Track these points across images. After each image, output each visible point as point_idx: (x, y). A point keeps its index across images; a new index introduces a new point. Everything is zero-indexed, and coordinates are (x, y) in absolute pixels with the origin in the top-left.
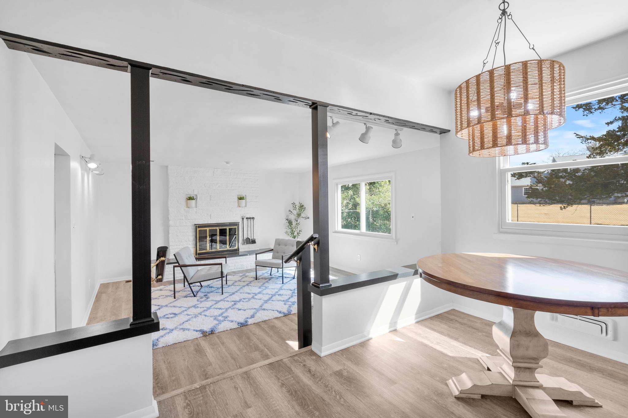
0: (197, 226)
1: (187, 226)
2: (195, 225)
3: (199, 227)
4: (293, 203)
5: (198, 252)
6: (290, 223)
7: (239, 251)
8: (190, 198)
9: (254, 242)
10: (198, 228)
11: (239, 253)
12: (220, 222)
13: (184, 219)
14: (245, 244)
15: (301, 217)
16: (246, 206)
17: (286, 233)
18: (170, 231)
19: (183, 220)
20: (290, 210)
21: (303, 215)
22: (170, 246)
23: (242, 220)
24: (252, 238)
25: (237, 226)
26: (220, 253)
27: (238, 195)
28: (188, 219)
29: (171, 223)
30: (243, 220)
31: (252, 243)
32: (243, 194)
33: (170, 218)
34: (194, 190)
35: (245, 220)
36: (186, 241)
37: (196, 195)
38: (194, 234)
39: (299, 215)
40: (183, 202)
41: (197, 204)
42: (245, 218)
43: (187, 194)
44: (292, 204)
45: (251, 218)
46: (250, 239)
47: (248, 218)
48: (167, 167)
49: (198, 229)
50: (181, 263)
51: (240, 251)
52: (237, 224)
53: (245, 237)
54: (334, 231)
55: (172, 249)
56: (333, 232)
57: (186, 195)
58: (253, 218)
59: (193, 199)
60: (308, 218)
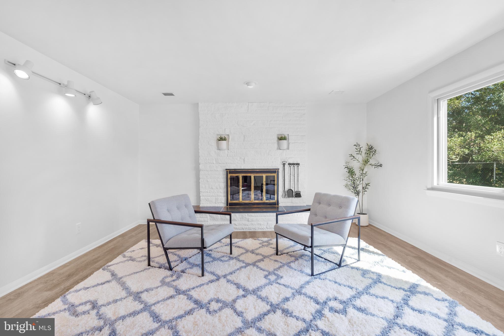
0: (229, 171)
1: (218, 171)
2: (226, 170)
4: (356, 144)
5: (229, 201)
6: (351, 172)
7: (278, 204)
8: (221, 139)
9: (298, 195)
10: (229, 173)
11: (278, 208)
12: (255, 168)
13: (215, 162)
14: (287, 196)
15: (369, 163)
16: (288, 148)
17: (346, 186)
18: (201, 176)
19: (213, 163)
20: (351, 155)
21: (372, 161)
22: (201, 192)
23: (282, 166)
24: (296, 190)
25: (276, 173)
26: (255, 205)
27: (278, 135)
28: (219, 163)
29: (201, 167)
30: (284, 166)
31: (295, 197)
32: (285, 133)
33: (200, 161)
34: (225, 130)
35: (287, 166)
36: (217, 188)
37: (228, 135)
38: (226, 180)
39: (366, 162)
40: (214, 143)
41: (229, 146)
42: (287, 164)
43: (218, 134)
44: (355, 145)
45: (294, 164)
46: (294, 191)
47: (291, 164)
48: (197, 104)
49: (229, 175)
51: (280, 205)
52: (275, 171)
53: (287, 188)
54: (429, 186)
55: (202, 196)
56: (428, 189)
57: (218, 135)
58: (298, 164)
59: (225, 139)
60: (381, 166)
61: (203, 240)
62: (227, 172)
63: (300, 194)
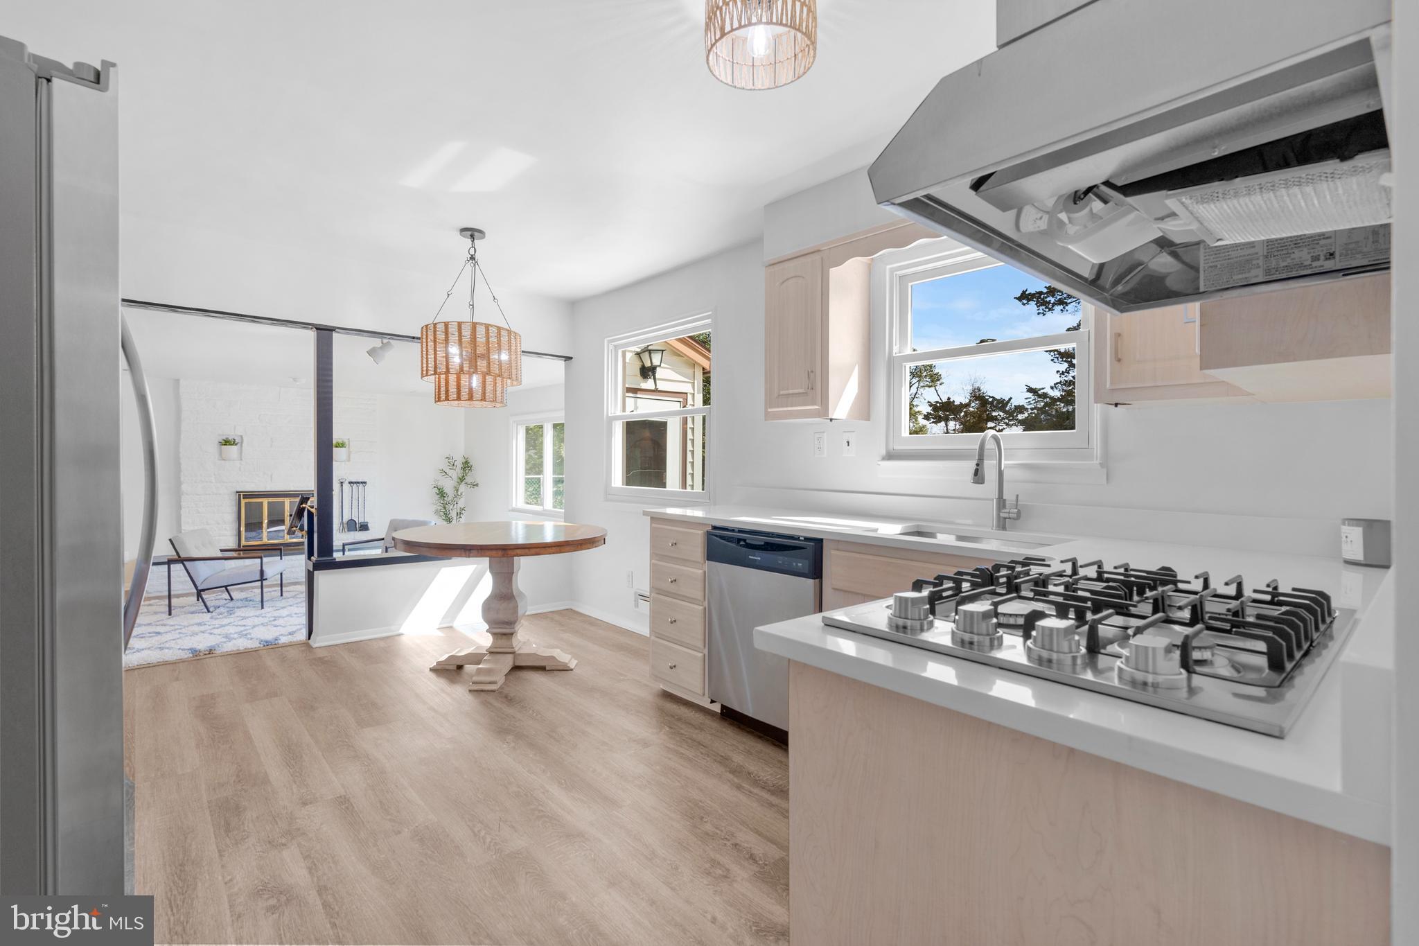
0: (243, 495)
1: (220, 494)
2: (237, 492)
3: (245, 497)
4: (449, 456)
5: (243, 543)
6: (441, 493)
8: (227, 442)
9: (364, 527)
10: (243, 498)
12: (292, 489)
13: (214, 481)
14: (346, 530)
15: (465, 481)
16: (349, 460)
17: (436, 512)
18: (183, 504)
19: (211, 482)
20: (442, 470)
21: (468, 479)
22: (183, 531)
23: (339, 485)
24: (361, 520)
26: (290, 546)
28: (223, 482)
29: (184, 487)
30: (342, 485)
31: (359, 529)
32: (343, 437)
33: (182, 479)
34: (235, 428)
35: (346, 486)
36: (218, 524)
37: (241, 436)
38: (235, 509)
39: (462, 480)
40: (213, 448)
41: (243, 454)
42: (347, 482)
43: (221, 433)
44: (447, 457)
45: (358, 483)
46: (357, 522)
47: (352, 483)
48: (177, 381)
49: (243, 502)
50: (183, 555)
53: (345, 520)
56: (509, 511)
57: (219, 435)
58: (365, 483)
59: (234, 443)
60: (477, 485)
61: (262, 572)
62: (240, 495)
63: (367, 525)
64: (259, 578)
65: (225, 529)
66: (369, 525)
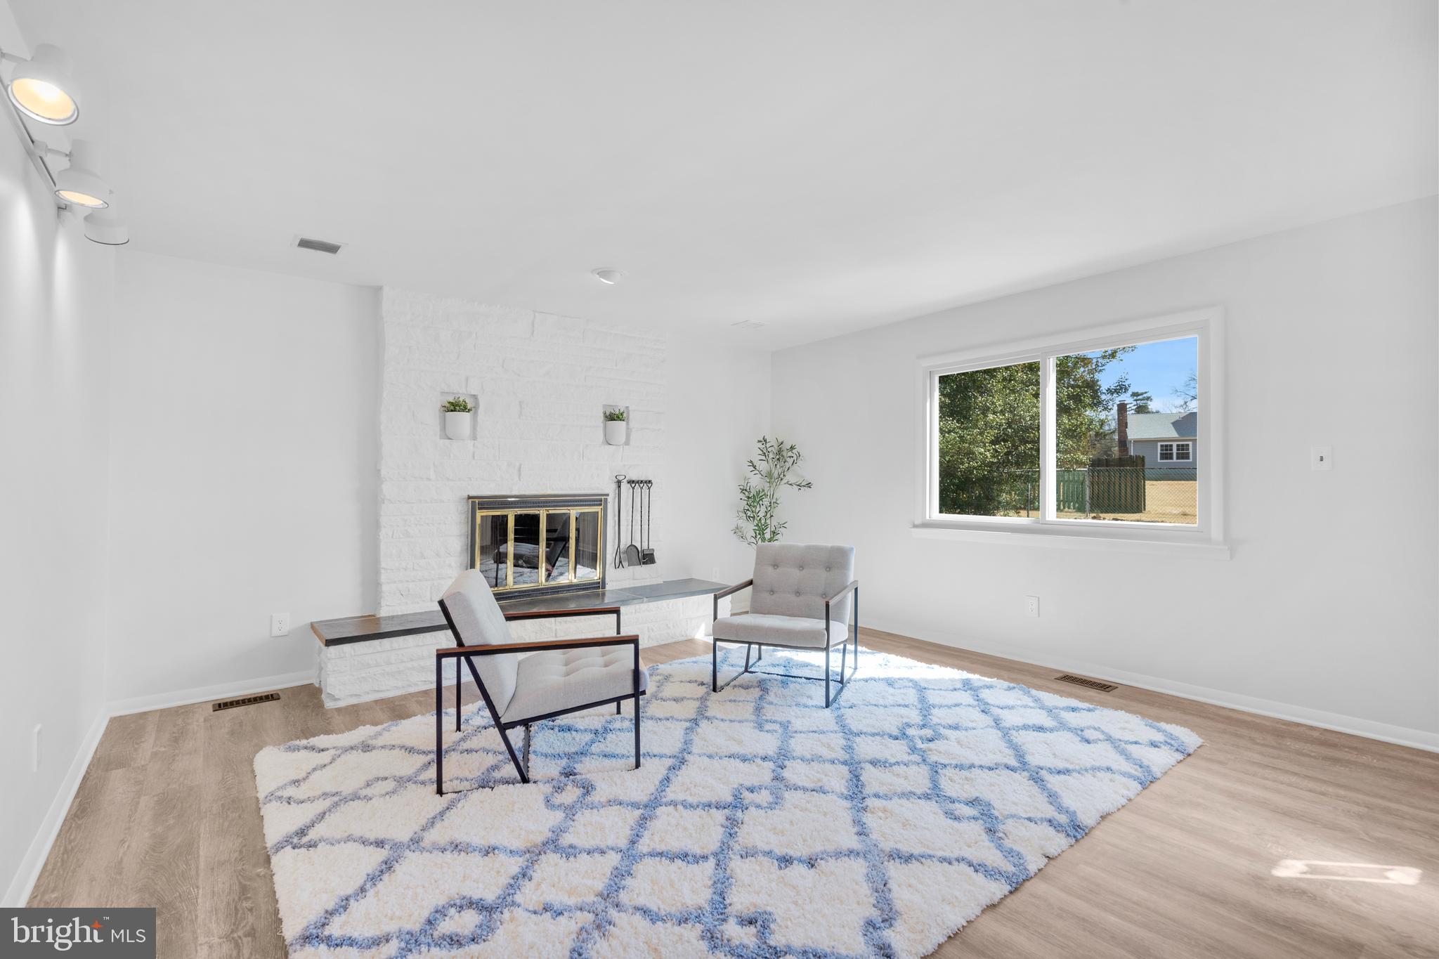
0: (479, 503)
1: (442, 501)
2: (469, 497)
3: (483, 506)
4: (762, 439)
7: (604, 587)
8: (455, 407)
9: (647, 558)
10: (480, 509)
11: (604, 594)
12: (550, 493)
13: (433, 478)
14: (626, 564)
15: (784, 481)
16: (627, 443)
17: (740, 531)
18: (384, 520)
19: (429, 479)
20: (751, 462)
21: (791, 476)
22: (383, 571)
23: (614, 486)
24: (645, 546)
25: (601, 505)
26: (547, 593)
27: (604, 406)
28: (448, 479)
29: (387, 489)
30: (619, 487)
31: (644, 563)
32: (620, 405)
33: (383, 472)
34: (467, 379)
35: (624, 486)
36: (438, 555)
37: (475, 397)
38: (466, 529)
39: (778, 477)
40: (430, 414)
41: (478, 429)
42: (625, 481)
43: (446, 390)
44: (759, 441)
45: (641, 482)
46: (640, 549)
47: (633, 482)
48: (378, 290)
49: (479, 514)
50: (469, 641)
51: (608, 587)
52: (600, 500)
53: (625, 542)
54: (918, 522)
55: (388, 583)
56: (915, 526)
57: (442, 393)
58: (650, 482)
59: (465, 409)
60: (807, 485)
62: (473, 503)
63: (653, 554)
64: (630, 691)
65: (450, 566)
66: (656, 555)
